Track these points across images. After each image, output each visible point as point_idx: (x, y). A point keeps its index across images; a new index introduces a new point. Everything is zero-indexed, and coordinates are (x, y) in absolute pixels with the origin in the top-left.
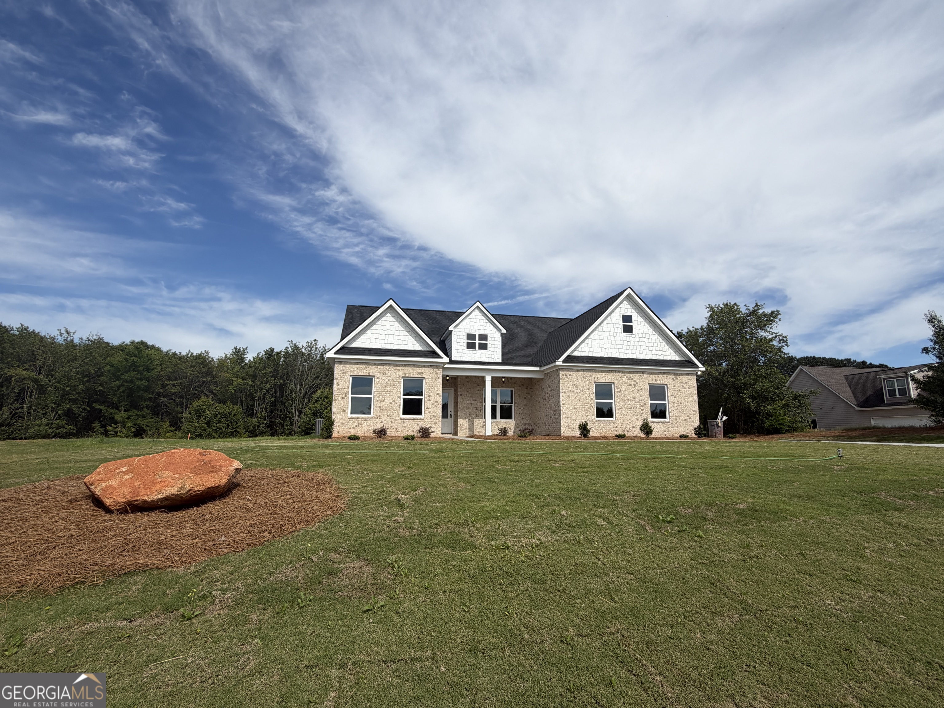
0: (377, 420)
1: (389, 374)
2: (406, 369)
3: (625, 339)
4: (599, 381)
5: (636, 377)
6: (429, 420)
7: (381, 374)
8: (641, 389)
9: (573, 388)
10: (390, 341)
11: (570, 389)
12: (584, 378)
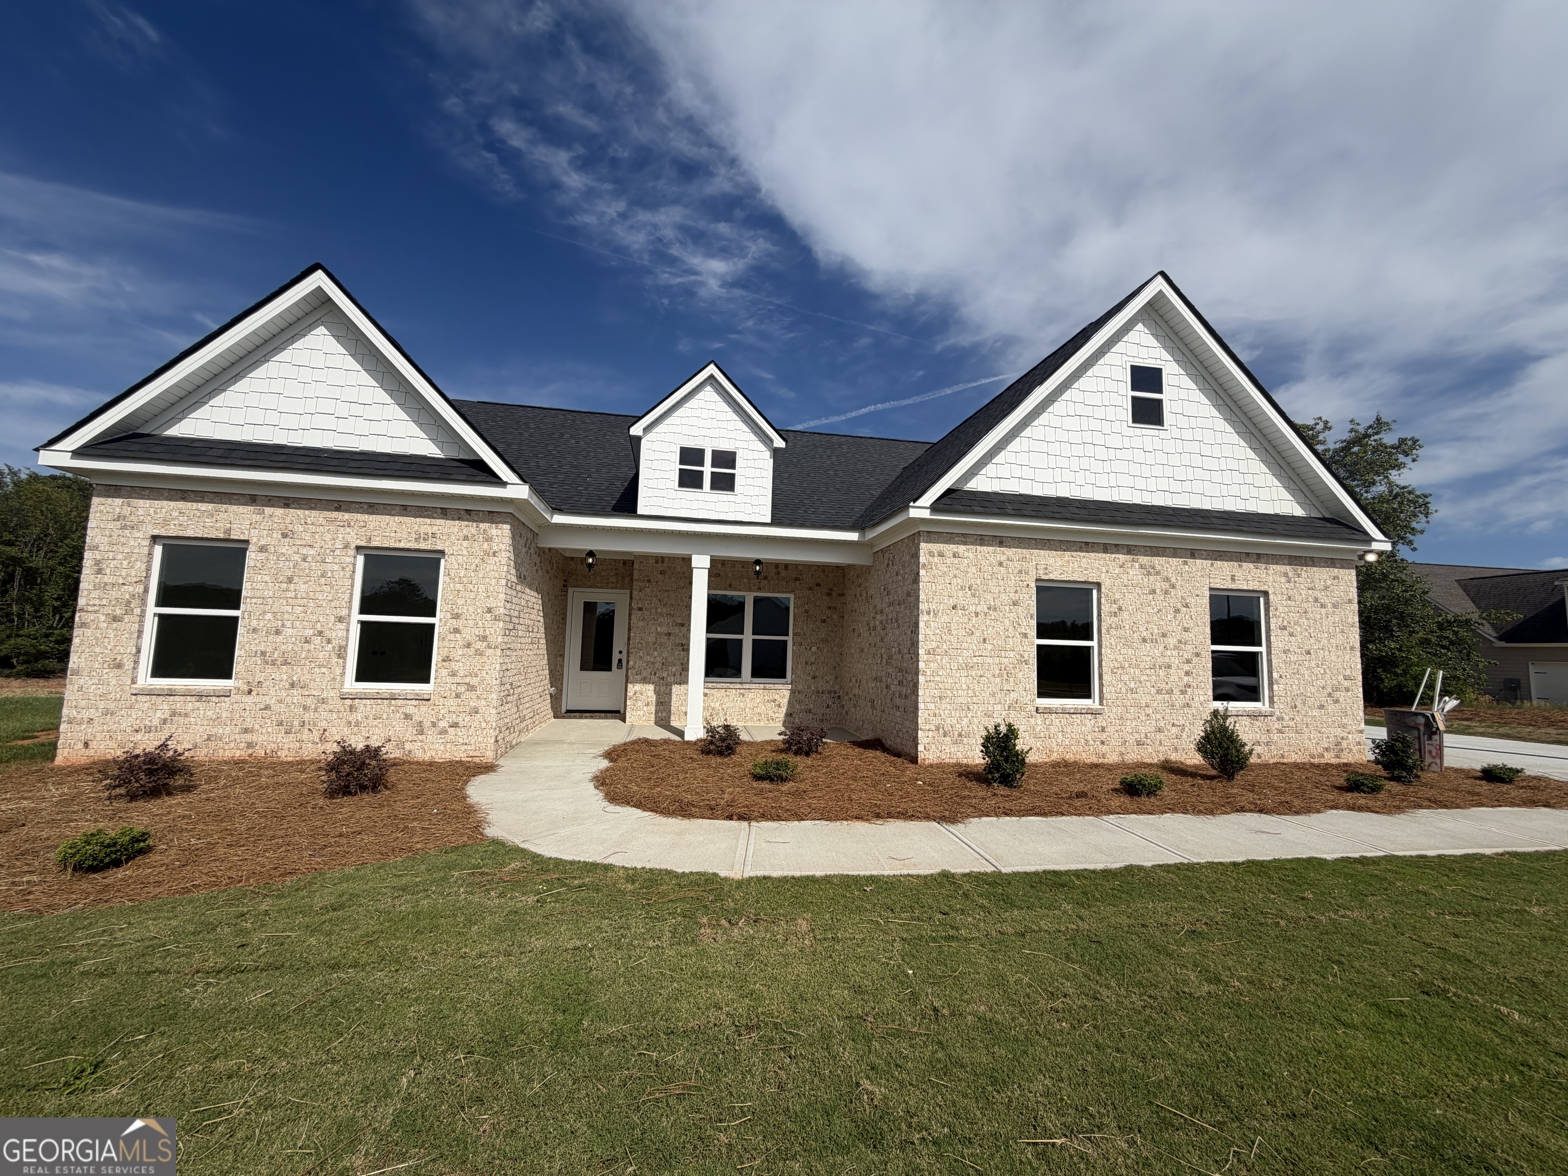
0: (248, 699)
1: (307, 537)
2: (375, 521)
3: (1137, 442)
4: (1051, 577)
5: (1169, 566)
6: (451, 702)
7: (277, 535)
8: (1187, 606)
9: (962, 598)
10: (318, 421)
11: (952, 602)
12: (1001, 564)
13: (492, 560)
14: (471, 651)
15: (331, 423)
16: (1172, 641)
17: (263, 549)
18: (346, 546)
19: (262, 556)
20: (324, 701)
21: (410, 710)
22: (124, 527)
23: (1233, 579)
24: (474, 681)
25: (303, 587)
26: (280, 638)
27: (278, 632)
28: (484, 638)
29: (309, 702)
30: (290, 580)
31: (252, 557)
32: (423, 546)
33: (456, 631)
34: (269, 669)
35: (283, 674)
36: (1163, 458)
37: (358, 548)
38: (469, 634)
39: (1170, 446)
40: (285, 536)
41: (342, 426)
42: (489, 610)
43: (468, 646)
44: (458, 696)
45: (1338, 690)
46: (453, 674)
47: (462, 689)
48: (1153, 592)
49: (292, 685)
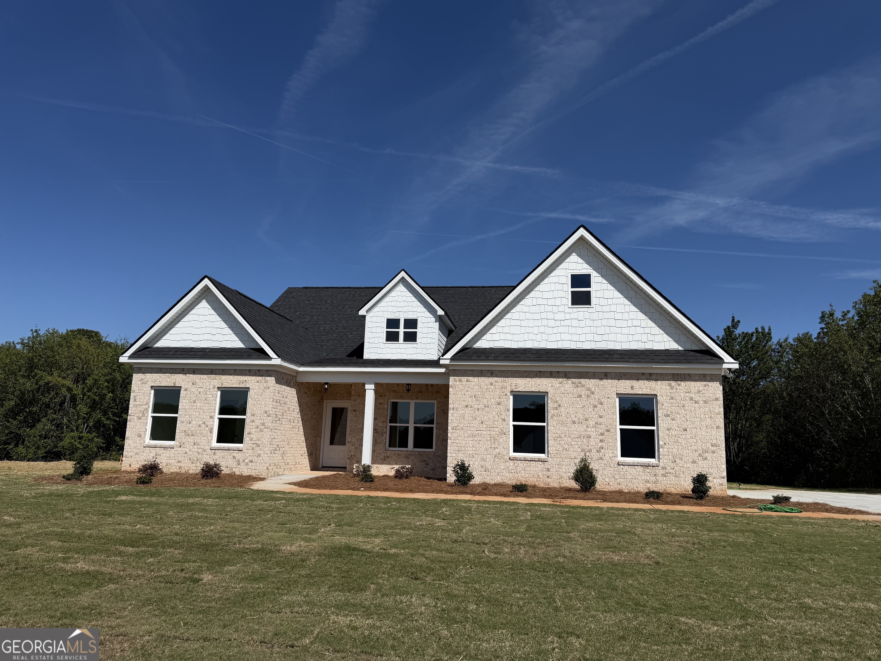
1: (201, 384)
2: (224, 377)
4: (519, 390)
7: (191, 384)
8: (601, 404)
11: (465, 404)
12: (491, 384)
13: (267, 391)
14: (258, 430)
15: (210, 337)
16: (591, 423)
17: (186, 390)
18: (214, 388)
19: (185, 392)
20: (205, 451)
21: (235, 455)
22: (143, 383)
23: (632, 388)
24: (259, 443)
25: (199, 404)
26: (190, 425)
27: (190, 423)
28: (263, 424)
29: (200, 450)
30: (195, 402)
31: (182, 393)
32: (241, 386)
33: (253, 421)
34: (187, 437)
35: (191, 440)
36: (591, 323)
37: (218, 388)
38: (258, 422)
39: (595, 316)
40: (193, 384)
41: (214, 338)
42: (266, 412)
43: (257, 427)
44: (253, 449)
45: (706, 452)
46: (251, 440)
47: (254, 446)
48: (581, 396)
49: (194, 444)
